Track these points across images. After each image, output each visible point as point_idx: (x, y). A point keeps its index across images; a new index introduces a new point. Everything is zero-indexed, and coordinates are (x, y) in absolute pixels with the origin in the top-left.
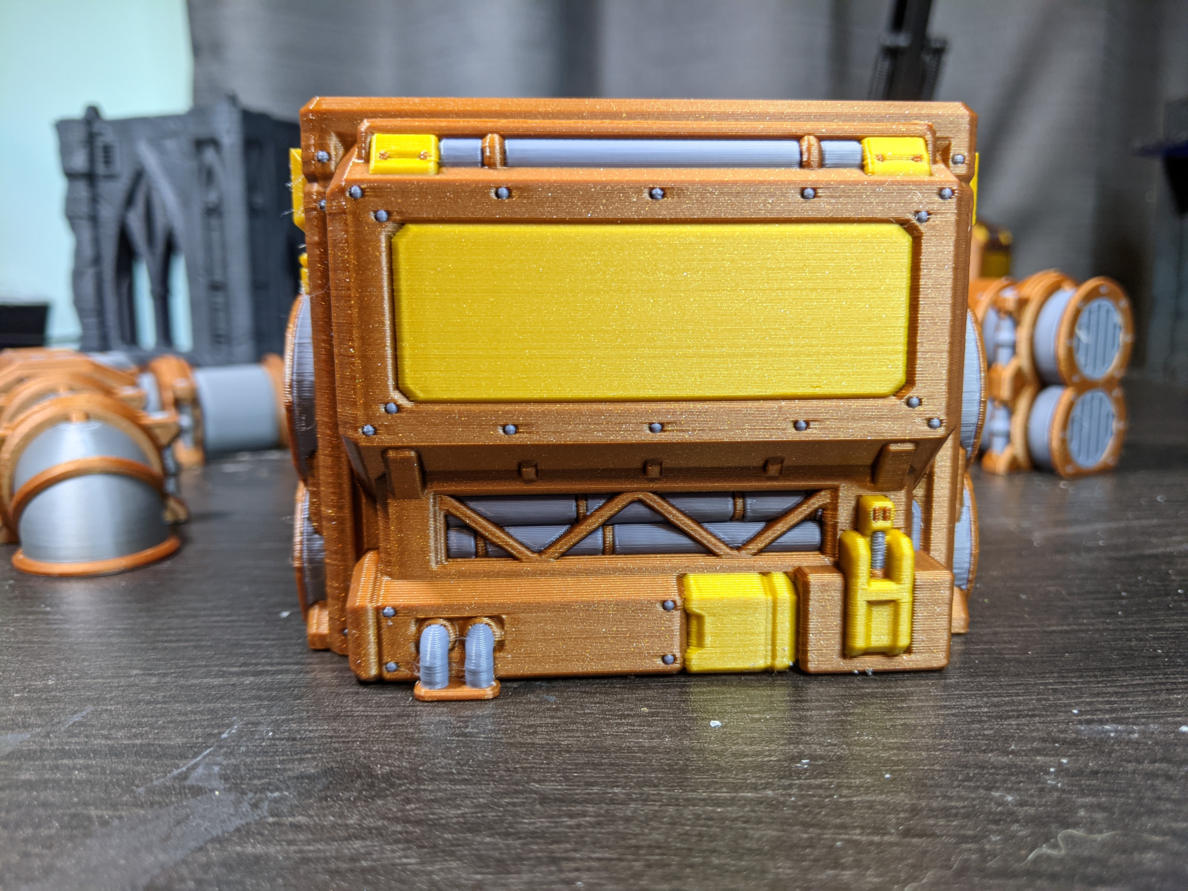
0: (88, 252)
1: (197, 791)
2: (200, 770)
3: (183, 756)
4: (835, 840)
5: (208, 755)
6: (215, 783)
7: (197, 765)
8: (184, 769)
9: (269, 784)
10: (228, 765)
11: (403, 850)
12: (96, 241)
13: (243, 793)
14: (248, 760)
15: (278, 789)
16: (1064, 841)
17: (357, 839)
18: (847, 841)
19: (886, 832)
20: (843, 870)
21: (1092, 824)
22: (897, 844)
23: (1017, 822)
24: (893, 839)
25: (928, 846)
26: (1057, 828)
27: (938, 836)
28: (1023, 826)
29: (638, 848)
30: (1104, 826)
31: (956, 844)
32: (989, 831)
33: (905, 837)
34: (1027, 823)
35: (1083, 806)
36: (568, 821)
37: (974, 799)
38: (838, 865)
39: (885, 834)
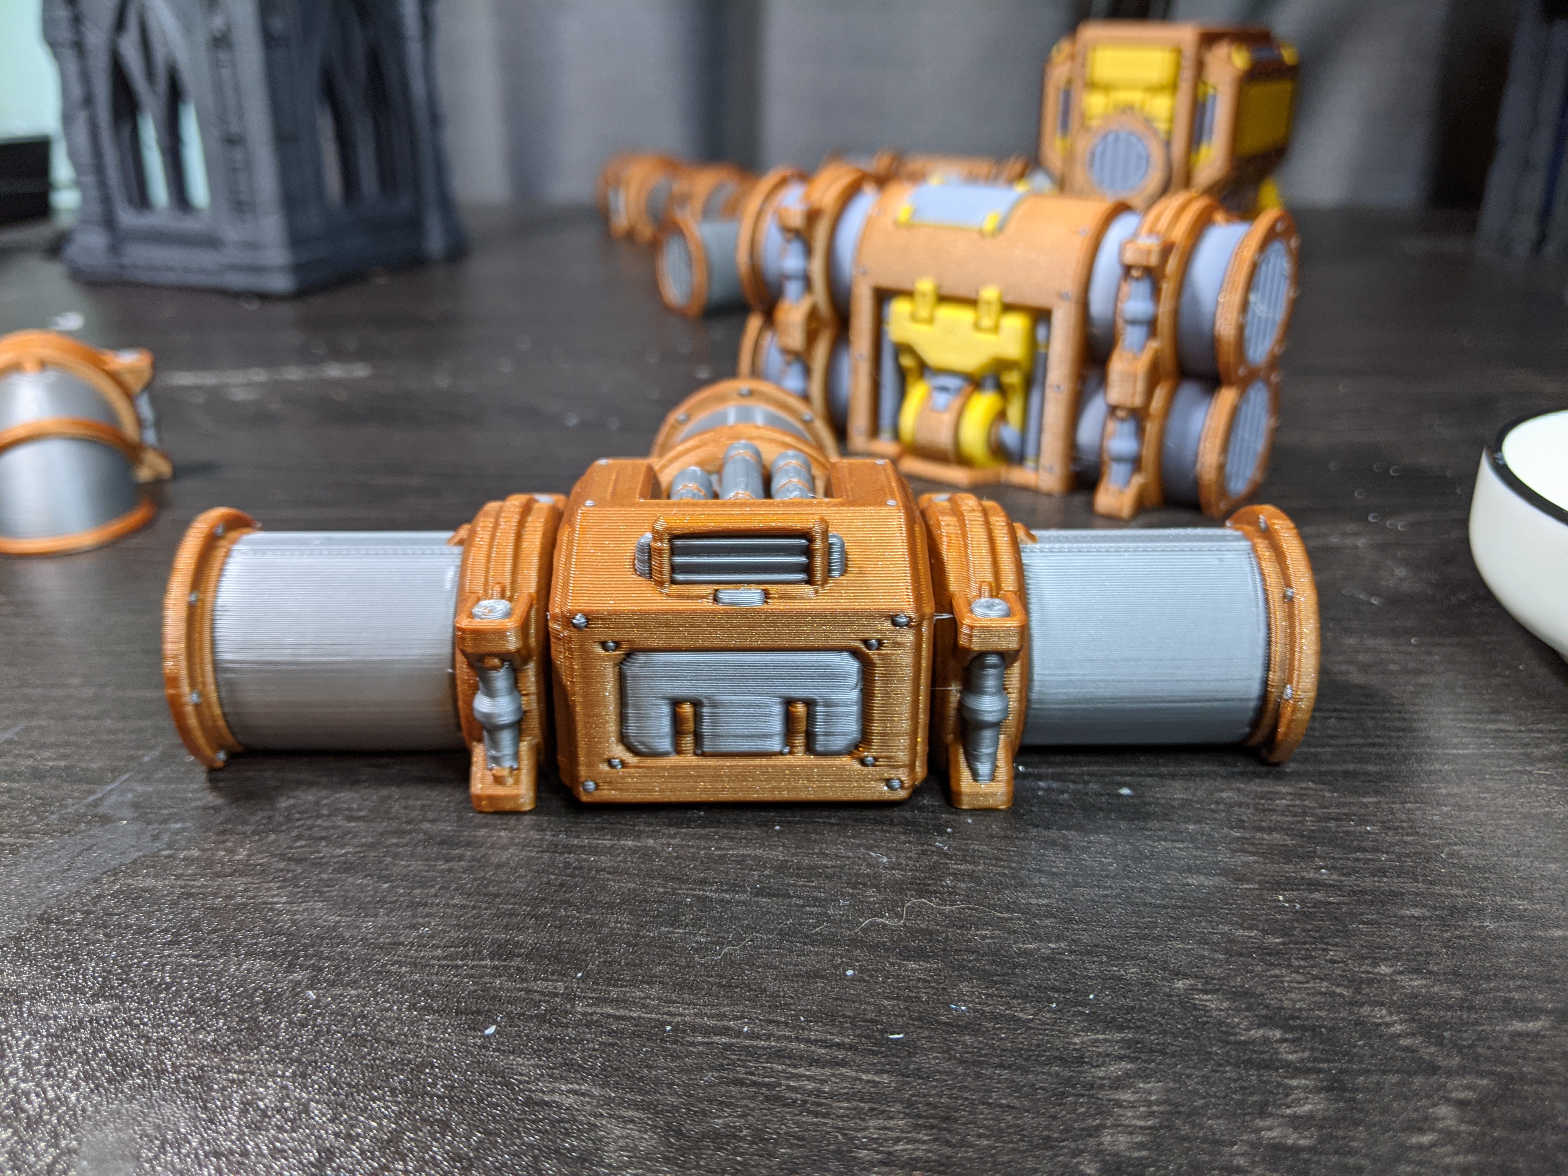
0: (77, 91)
1: (105, 820)
2: (113, 798)
3: (103, 781)
4: (687, 896)
5: (126, 780)
6: (125, 812)
7: (112, 790)
8: (100, 795)
9: (175, 814)
10: (143, 792)
11: (278, 888)
12: (85, 77)
13: (149, 823)
14: (163, 787)
15: (181, 820)
16: (910, 910)
17: (240, 875)
18: (699, 898)
19: (741, 889)
20: (678, 927)
21: (950, 893)
22: (744, 903)
23: (876, 886)
24: (743, 897)
25: (772, 907)
26: (912, 896)
27: (790, 897)
28: (879, 892)
29: (497, 896)
30: (962, 897)
31: (803, 906)
32: (842, 895)
33: (756, 895)
34: (885, 888)
35: (954, 874)
36: (443, 866)
37: (848, 858)
38: (675, 922)
39: (737, 892)
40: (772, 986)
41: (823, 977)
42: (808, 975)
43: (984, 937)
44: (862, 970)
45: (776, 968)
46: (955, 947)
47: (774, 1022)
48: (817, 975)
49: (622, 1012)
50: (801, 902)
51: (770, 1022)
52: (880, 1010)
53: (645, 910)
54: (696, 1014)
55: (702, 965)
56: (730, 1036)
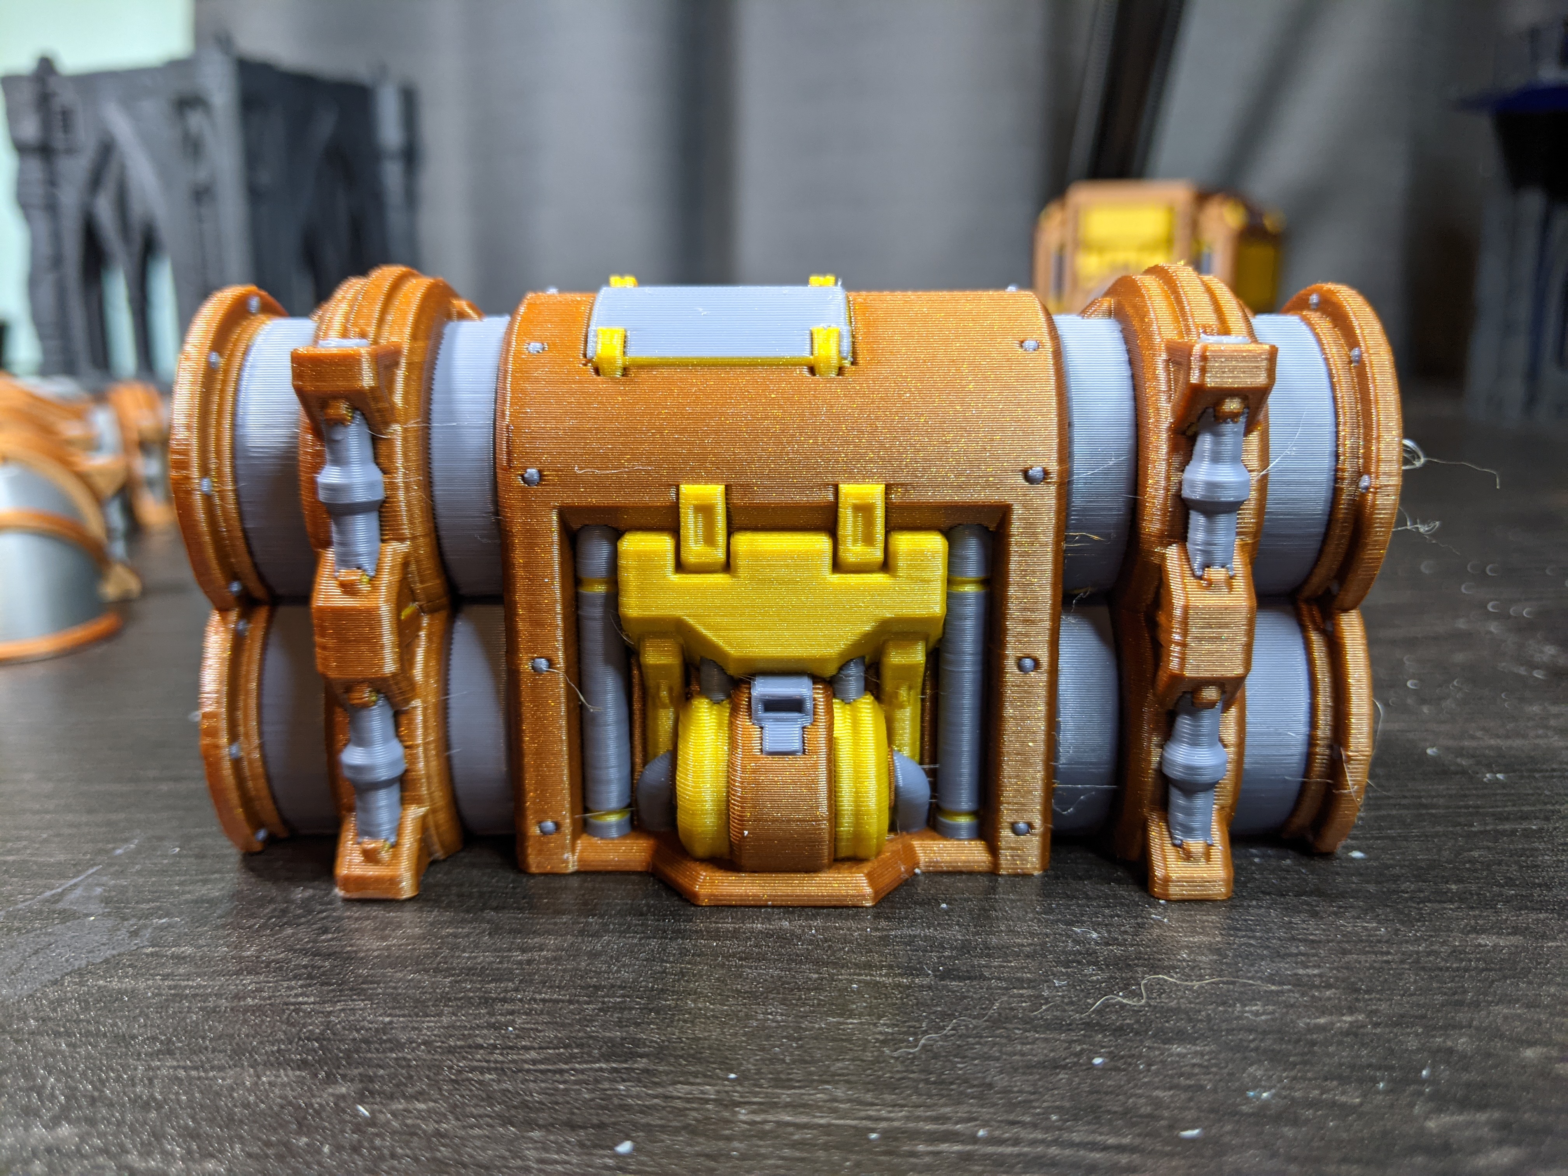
0: (46, 249)
1: (66, 916)
2: (78, 892)
3: (63, 876)
4: (851, 982)
5: (93, 874)
6: (93, 907)
7: (75, 885)
8: (60, 890)
9: (159, 908)
10: (115, 886)
11: (301, 987)
12: (56, 237)
13: (124, 919)
14: (141, 880)
15: (167, 914)
16: (1149, 988)
17: (249, 973)
18: (867, 983)
19: (921, 973)
20: (850, 1017)
21: (1193, 968)
22: (930, 987)
23: (1095, 963)
24: (926, 981)
25: (968, 991)
26: (1144, 973)
27: (986, 979)
28: (1101, 969)
29: (597, 988)
30: (1208, 971)
31: (1006, 989)
32: (1054, 974)
33: (942, 979)
34: (1107, 966)
35: (1187, 947)
36: (518, 956)
37: (1047, 935)
38: (845, 1012)
39: (918, 976)
40: (1001, 1081)
41: (1064, 1067)
42: (1041, 1065)
43: (1257, 1014)
44: (1112, 1056)
45: (997, 1059)
46: (1224, 1026)
47: (1018, 1122)
48: (1056, 1066)
49: (804, 1119)
50: (1004, 984)
51: (1013, 1123)
52: (1158, 1104)
53: (800, 998)
54: (907, 1118)
55: (897, 1059)
56: (963, 1142)
